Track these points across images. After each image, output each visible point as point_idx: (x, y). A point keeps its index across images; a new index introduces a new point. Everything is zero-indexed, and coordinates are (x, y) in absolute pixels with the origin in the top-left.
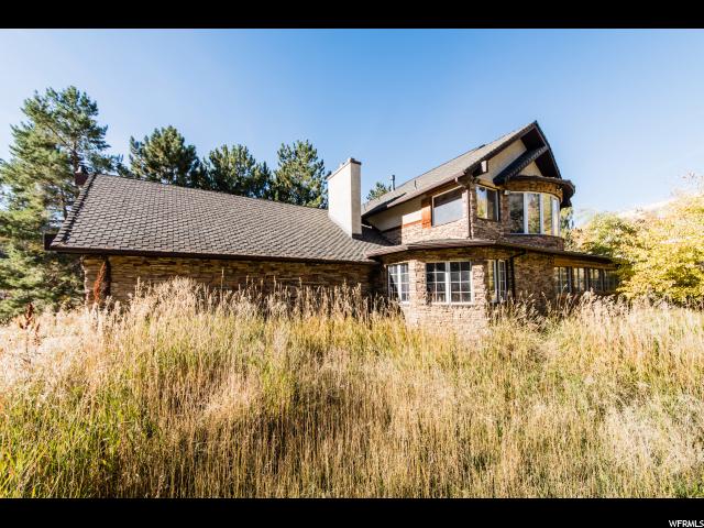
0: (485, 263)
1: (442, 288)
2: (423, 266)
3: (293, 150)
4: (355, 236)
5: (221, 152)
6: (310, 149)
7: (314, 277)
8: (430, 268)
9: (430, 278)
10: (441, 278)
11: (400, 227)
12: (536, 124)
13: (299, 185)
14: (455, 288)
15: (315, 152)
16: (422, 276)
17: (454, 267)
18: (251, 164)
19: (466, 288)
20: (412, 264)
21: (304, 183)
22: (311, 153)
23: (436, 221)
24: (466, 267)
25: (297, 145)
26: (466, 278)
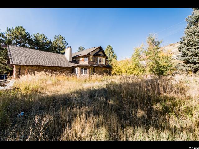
0: (89, 69)
1: (83, 72)
2: (80, 68)
3: (58, 37)
4: (70, 62)
5: (37, 34)
6: (63, 37)
7: (61, 70)
8: (81, 69)
9: (81, 70)
10: (83, 71)
11: (79, 61)
12: (101, 46)
13: (59, 46)
14: (85, 72)
15: (64, 38)
16: (80, 70)
17: (85, 69)
18: (46, 39)
19: (86, 72)
20: (78, 68)
21: (61, 46)
22: (63, 39)
23: (85, 61)
24: (86, 69)
25: (59, 36)
26: (86, 71)
